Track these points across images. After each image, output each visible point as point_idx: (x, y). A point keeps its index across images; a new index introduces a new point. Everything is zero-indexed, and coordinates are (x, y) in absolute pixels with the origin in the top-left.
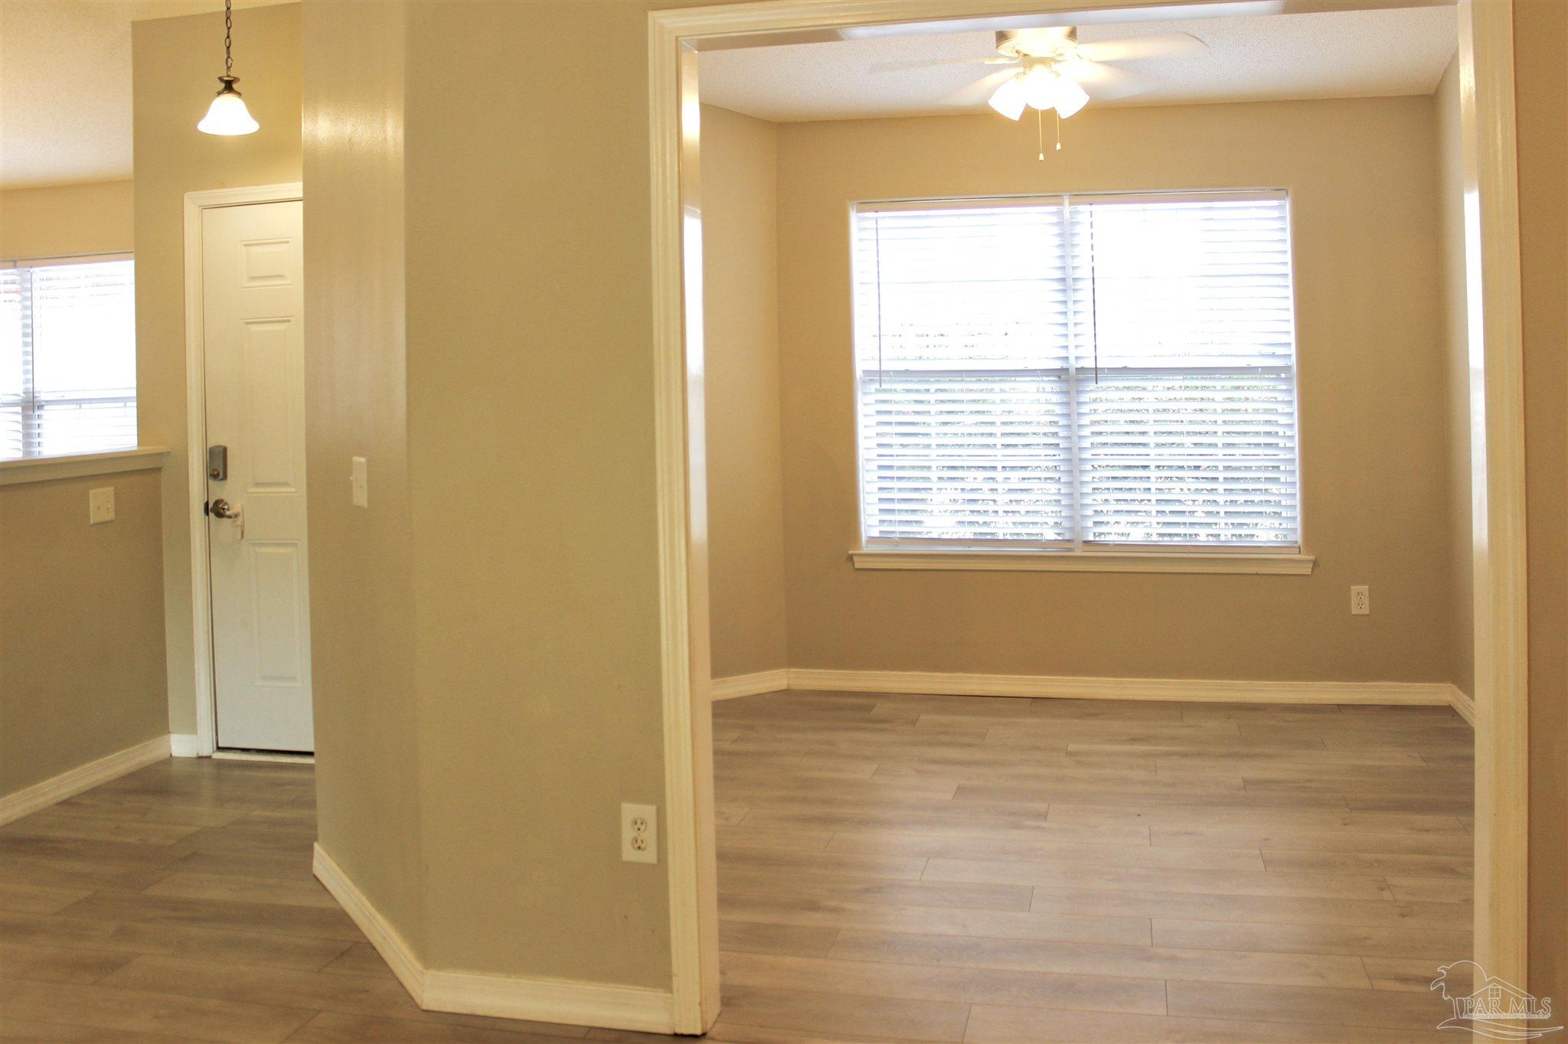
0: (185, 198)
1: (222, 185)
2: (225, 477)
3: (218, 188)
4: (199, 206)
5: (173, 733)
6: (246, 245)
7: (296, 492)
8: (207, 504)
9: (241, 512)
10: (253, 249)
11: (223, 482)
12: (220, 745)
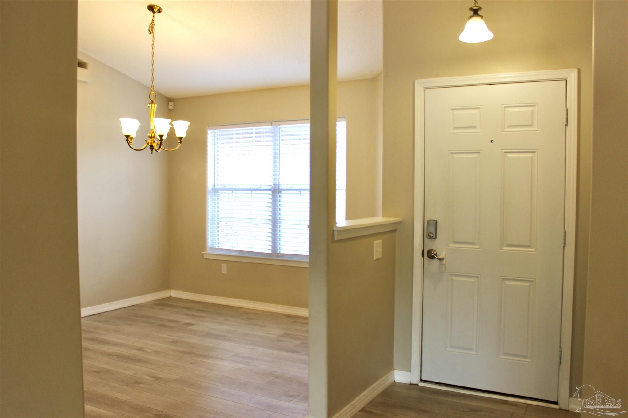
0: (416, 82)
1: (438, 76)
2: (436, 237)
3: (435, 77)
4: (424, 87)
5: (396, 370)
6: (452, 109)
7: (480, 249)
8: (423, 251)
9: (445, 257)
10: (456, 112)
11: (434, 239)
12: (423, 379)
